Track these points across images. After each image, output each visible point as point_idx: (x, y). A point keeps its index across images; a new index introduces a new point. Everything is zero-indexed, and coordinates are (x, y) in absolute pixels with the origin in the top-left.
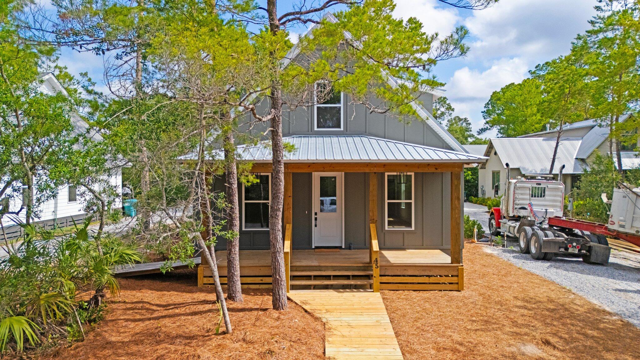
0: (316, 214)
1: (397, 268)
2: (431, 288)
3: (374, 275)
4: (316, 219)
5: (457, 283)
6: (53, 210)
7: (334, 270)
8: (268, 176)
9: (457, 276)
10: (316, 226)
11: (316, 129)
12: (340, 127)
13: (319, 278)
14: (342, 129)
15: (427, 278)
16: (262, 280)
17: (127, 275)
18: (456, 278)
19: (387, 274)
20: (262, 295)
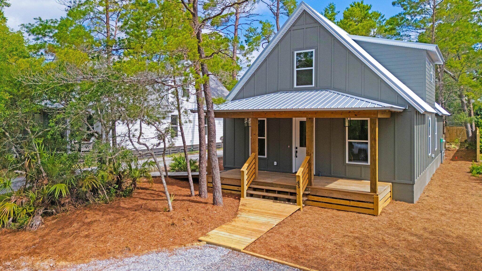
0: (296, 148)
1: (326, 191)
2: (352, 210)
3: (297, 193)
4: (296, 152)
5: (373, 209)
6: (191, 140)
7: (281, 188)
8: (264, 120)
9: (373, 203)
10: (296, 157)
11: (295, 86)
12: (312, 84)
13: (271, 191)
14: (313, 85)
15: (349, 201)
16: (238, 189)
17: (177, 178)
18: (372, 205)
19: (317, 194)
20: (228, 197)
